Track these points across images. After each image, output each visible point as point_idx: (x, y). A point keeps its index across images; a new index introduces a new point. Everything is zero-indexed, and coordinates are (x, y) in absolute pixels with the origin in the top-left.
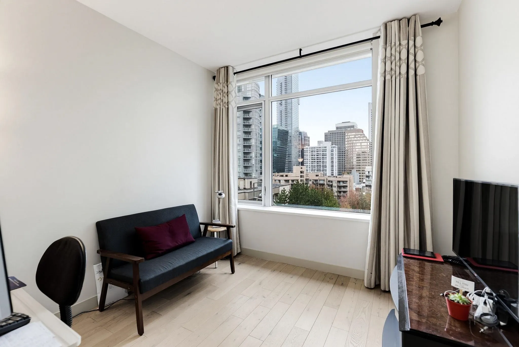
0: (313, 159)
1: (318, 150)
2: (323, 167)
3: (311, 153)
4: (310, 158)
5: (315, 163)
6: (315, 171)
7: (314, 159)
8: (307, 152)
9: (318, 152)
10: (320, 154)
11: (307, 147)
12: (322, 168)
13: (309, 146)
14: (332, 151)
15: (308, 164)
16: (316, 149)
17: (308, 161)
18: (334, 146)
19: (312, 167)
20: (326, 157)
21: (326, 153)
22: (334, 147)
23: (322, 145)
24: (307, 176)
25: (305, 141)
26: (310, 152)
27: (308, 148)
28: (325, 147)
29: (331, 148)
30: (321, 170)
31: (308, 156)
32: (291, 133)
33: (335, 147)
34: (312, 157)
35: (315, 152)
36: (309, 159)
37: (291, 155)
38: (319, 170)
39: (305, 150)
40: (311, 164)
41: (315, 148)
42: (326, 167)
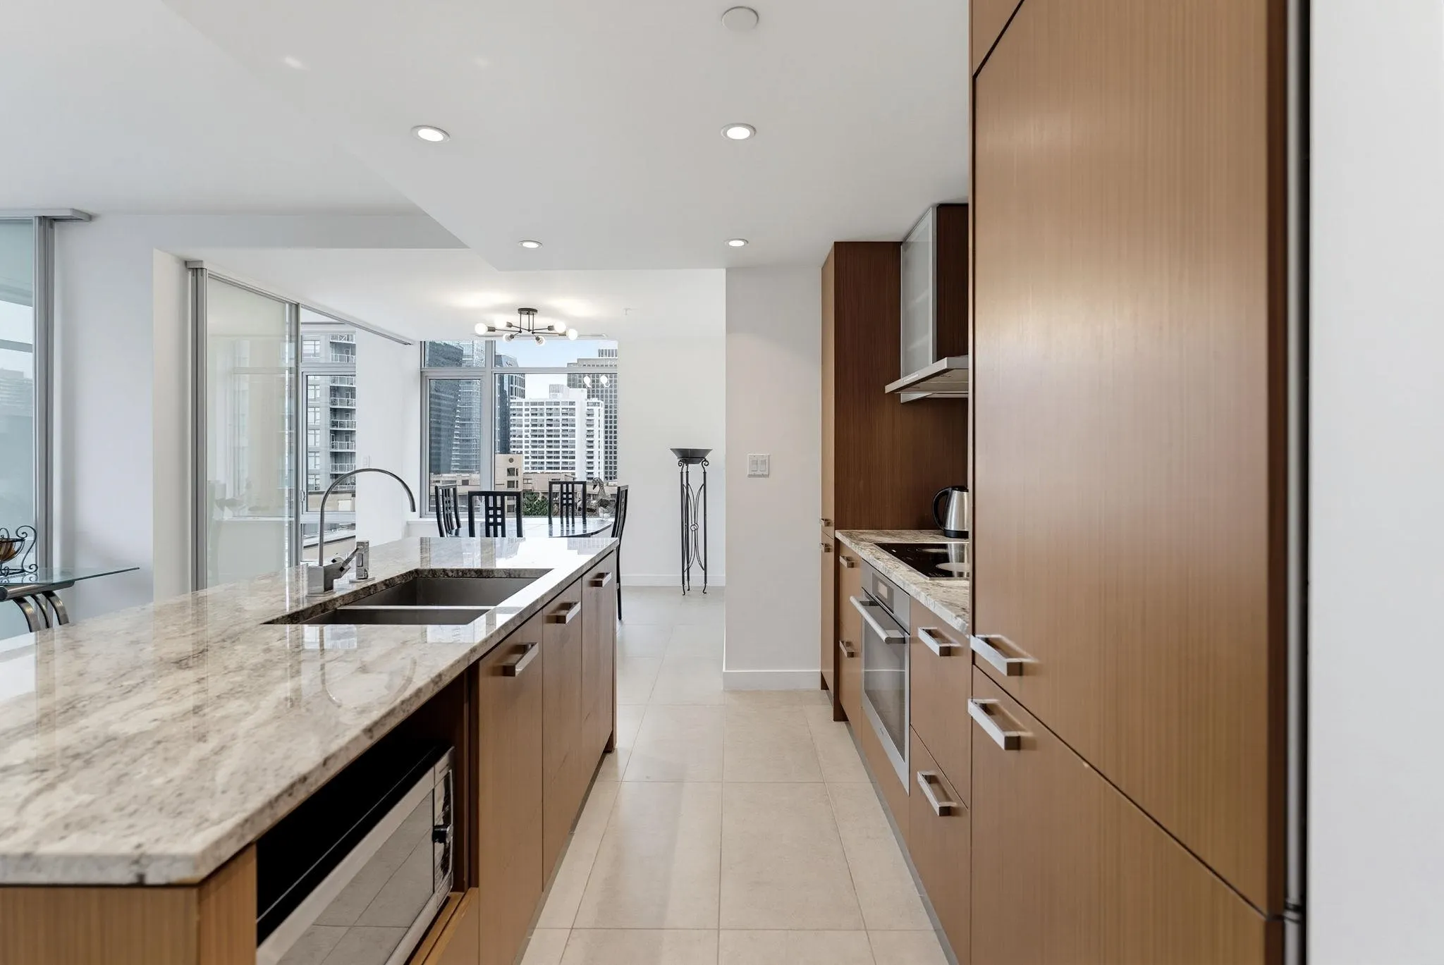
0: (536, 436)
1: (551, 409)
2: (566, 457)
3: (530, 417)
4: (527, 431)
5: (543, 447)
6: (541, 468)
7: (539, 436)
8: (521, 415)
9: (551, 414)
10: (557, 420)
11: (519, 399)
12: (561, 460)
13: (523, 397)
14: (589, 415)
15: (524, 450)
16: (545, 407)
17: (524, 439)
18: (595, 400)
19: (533, 457)
20: (574, 431)
21: (573, 420)
22: (594, 404)
23: (560, 397)
24: (526, 481)
25: (512, 384)
26: (528, 415)
27: (524, 404)
28: (572, 403)
29: (588, 406)
30: (560, 466)
31: (521, 426)
32: (468, 356)
33: (599, 403)
34: (535, 428)
35: (541, 415)
36: (524, 434)
37: (469, 420)
38: (553, 466)
39: (514, 409)
40: (530, 449)
41: (542, 404)
42: (574, 458)
